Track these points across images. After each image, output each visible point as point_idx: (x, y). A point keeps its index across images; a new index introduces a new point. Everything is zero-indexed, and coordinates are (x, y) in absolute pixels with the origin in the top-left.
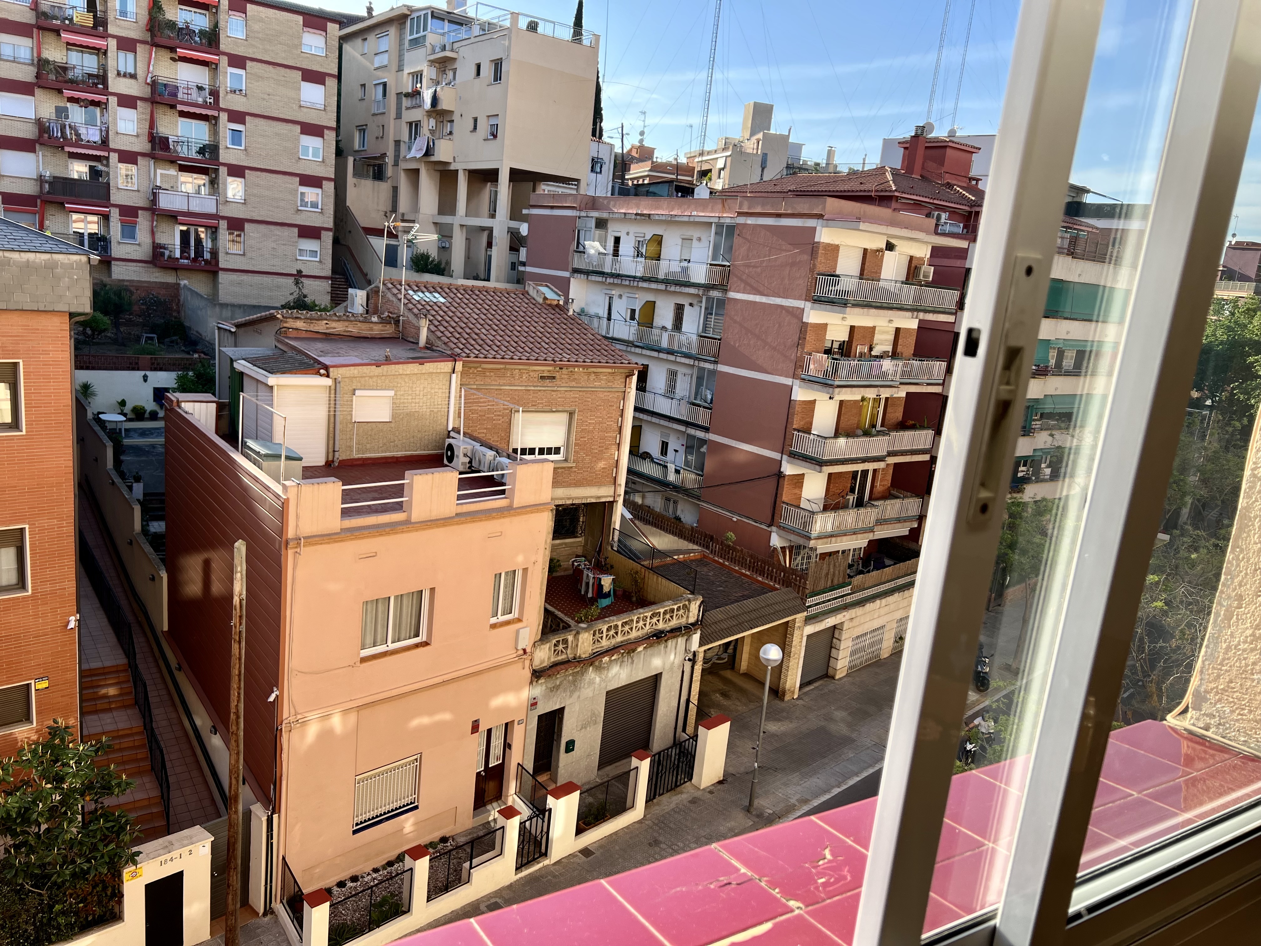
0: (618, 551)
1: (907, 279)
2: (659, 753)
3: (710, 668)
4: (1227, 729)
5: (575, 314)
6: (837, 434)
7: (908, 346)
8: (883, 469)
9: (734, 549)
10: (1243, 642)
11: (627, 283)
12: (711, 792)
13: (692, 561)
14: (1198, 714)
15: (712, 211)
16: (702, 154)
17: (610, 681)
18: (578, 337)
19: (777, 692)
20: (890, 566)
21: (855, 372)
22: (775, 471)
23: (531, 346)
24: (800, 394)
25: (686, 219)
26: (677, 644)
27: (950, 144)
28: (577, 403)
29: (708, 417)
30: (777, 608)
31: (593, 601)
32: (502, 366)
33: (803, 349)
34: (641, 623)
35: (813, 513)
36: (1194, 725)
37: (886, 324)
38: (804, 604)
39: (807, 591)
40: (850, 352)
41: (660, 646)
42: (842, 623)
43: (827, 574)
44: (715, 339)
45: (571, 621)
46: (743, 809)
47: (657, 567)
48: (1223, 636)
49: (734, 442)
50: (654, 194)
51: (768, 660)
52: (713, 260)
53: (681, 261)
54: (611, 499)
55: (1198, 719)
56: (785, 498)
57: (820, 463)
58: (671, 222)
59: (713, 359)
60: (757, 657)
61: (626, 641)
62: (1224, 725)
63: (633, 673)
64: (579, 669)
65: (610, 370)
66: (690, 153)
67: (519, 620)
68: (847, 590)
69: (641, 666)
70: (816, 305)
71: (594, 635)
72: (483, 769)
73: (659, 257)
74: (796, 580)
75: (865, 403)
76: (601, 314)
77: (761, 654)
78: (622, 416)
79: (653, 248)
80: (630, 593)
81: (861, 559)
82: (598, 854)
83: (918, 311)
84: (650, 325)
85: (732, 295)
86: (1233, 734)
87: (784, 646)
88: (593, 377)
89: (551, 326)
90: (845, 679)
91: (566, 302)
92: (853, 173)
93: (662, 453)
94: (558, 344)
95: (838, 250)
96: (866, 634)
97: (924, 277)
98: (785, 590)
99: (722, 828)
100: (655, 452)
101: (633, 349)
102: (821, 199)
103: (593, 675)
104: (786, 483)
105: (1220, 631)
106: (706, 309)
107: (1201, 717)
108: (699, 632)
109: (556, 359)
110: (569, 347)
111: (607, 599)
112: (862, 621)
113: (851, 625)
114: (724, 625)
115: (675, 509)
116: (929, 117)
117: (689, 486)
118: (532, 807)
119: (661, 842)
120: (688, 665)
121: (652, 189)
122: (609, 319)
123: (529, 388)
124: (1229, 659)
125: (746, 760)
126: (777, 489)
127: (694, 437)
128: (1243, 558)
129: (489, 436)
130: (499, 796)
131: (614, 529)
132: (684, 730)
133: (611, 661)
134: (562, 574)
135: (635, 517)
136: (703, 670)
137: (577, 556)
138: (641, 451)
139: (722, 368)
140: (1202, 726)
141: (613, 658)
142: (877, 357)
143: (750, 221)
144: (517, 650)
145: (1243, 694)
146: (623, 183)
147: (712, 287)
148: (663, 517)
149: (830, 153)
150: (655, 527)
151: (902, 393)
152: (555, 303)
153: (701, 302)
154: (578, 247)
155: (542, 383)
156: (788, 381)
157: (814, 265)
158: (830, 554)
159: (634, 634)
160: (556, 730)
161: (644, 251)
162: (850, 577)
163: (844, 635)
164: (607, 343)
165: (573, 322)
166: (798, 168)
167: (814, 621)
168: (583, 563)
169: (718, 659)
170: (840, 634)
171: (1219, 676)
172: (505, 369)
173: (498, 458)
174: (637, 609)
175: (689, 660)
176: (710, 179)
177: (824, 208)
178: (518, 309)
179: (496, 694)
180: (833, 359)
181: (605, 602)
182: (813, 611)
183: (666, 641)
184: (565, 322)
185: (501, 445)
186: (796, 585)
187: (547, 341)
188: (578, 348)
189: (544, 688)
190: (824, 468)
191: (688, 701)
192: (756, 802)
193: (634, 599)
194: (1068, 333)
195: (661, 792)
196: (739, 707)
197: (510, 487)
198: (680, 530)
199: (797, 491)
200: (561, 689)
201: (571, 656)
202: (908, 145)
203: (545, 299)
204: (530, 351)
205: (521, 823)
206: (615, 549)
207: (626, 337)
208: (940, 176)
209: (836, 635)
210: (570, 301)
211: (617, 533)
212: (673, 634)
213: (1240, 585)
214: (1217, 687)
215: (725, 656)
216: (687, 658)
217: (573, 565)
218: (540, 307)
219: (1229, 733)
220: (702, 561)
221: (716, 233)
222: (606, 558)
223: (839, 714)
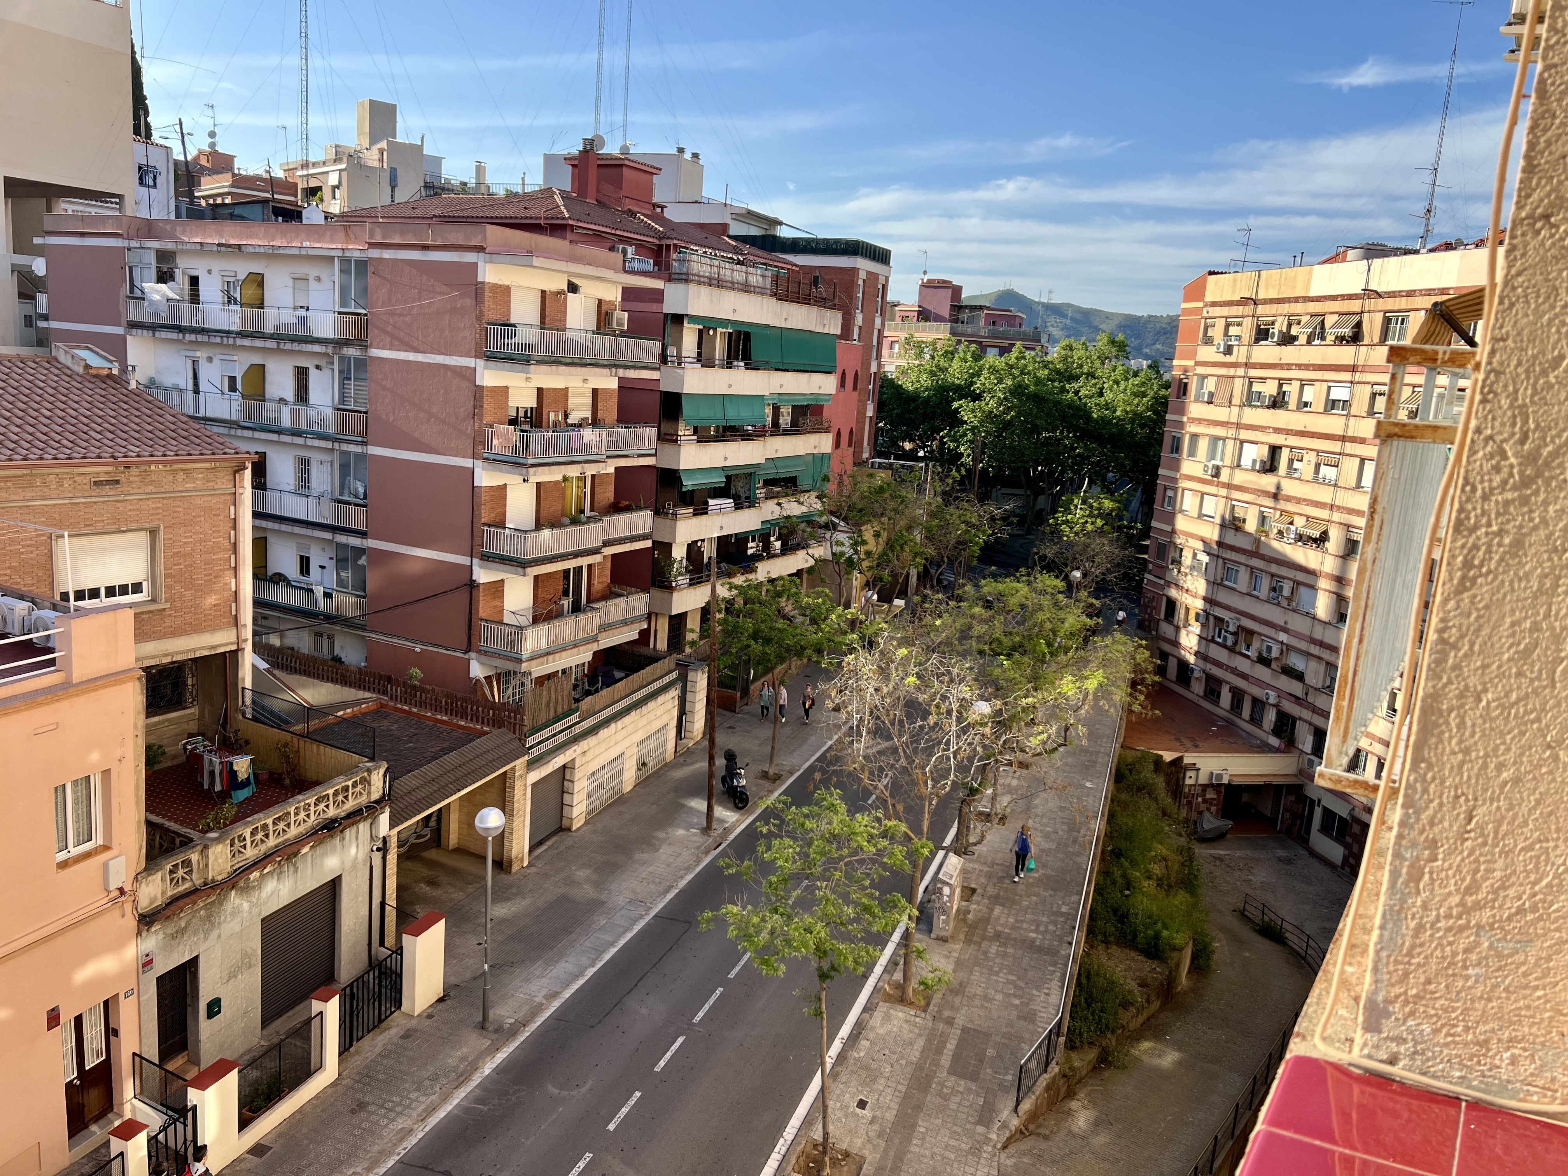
0: (255, 719)
1: (598, 327)
2: (351, 985)
3: (408, 851)
4: (1428, 1060)
5: (141, 387)
6: (539, 526)
7: (610, 410)
8: (600, 563)
9: (422, 690)
10: (1445, 917)
11: (218, 340)
12: (430, 1017)
13: (364, 714)
14: (1375, 1038)
15: (332, 241)
16: (305, 165)
17: (265, 903)
18: (149, 420)
19: (502, 865)
20: (621, 679)
21: (551, 445)
22: (466, 580)
23: (72, 437)
24: (485, 478)
25: (296, 252)
26: (358, 832)
27: (627, 162)
28: (160, 517)
29: (363, 517)
30: (490, 757)
31: (225, 795)
32: (25, 472)
33: (481, 420)
34: (302, 815)
35: (521, 628)
36: (1370, 1057)
37: (580, 384)
38: (524, 745)
39: (526, 729)
40: (541, 422)
41: (333, 841)
42: (573, 760)
43: (548, 703)
44: (360, 412)
45: (192, 831)
46: (475, 1027)
47: (315, 730)
48: (1409, 909)
49: (405, 547)
50: (242, 218)
51: (487, 829)
52: (341, 307)
53: (295, 308)
54: (234, 647)
55: (1377, 1047)
56: (482, 614)
57: (522, 564)
58: (273, 256)
59: (360, 439)
60: (471, 825)
61: (283, 843)
62: (1423, 1054)
63: (299, 884)
64: (214, 898)
65: (207, 465)
66: (288, 163)
67: (106, 848)
68: (575, 718)
69: (309, 872)
70: (491, 364)
71: (231, 846)
72: (75, 1075)
73: (262, 303)
74: (509, 717)
75: (568, 484)
76: (182, 385)
77: (477, 823)
78: (235, 528)
79: (251, 291)
80: (281, 774)
81: (586, 675)
82: (276, 1147)
83: (616, 366)
84: (261, 396)
85: (375, 352)
86: (1440, 1067)
87: (504, 804)
88: (181, 476)
89: (102, 406)
90: (585, 828)
91: (124, 369)
92: (511, 196)
93: (302, 573)
94: (119, 432)
95: (509, 292)
96: (603, 767)
97: (618, 324)
98: (496, 732)
99: (450, 1061)
100: (292, 571)
101: (239, 432)
102: (479, 227)
103: (237, 901)
104: (481, 594)
105: (1403, 901)
106: (340, 372)
107: (1382, 1042)
108: (387, 810)
109: (117, 454)
110: (137, 435)
111: (246, 790)
112: (597, 753)
113: (584, 760)
114: (421, 794)
115: (331, 647)
116: (597, 128)
117: (349, 613)
118: (164, 1109)
119: (368, 1104)
120: (377, 857)
121: (238, 211)
122: (196, 391)
123: (78, 501)
124: (1422, 945)
125: (471, 961)
126: (471, 604)
127: (346, 546)
128: (1434, 779)
129: (16, 578)
130: (108, 1105)
131: (243, 688)
132: (382, 943)
133: (262, 876)
134: (169, 764)
135: (272, 666)
136: (399, 857)
137: (191, 735)
138: (270, 573)
139: (374, 450)
140: (1385, 1057)
141: (266, 871)
142: (572, 425)
143: (387, 254)
144: (109, 892)
145: (1452, 1001)
146: (192, 203)
147: (347, 343)
148: (315, 660)
149: (480, 170)
150: (305, 675)
151: (610, 469)
152: (106, 372)
153: (332, 363)
154: (132, 291)
155: (97, 491)
156: (467, 463)
157: (481, 312)
158: (549, 677)
159: (294, 832)
160: (188, 991)
161: (238, 295)
162: (577, 701)
163: (578, 775)
164: (197, 426)
165: (138, 399)
166: (440, 188)
167: (538, 765)
168: (200, 745)
169: (418, 838)
170: (572, 774)
171: (1406, 974)
172: (31, 475)
173: (37, 612)
174: (293, 796)
175: (378, 849)
176: (322, 200)
177: (484, 238)
178: (42, 385)
179: (82, 961)
180: (522, 431)
181: (242, 795)
182: (536, 752)
183: (342, 832)
184: (126, 399)
185: (40, 590)
186: (509, 723)
187: (99, 429)
188: (151, 436)
189: (161, 936)
190: (529, 570)
191: (383, 904)
192: (491, 1015)
193: (287, 782)
194: (781, 386)
195: (360, 1034)
196: (455, 895)
197: (63, 653)
198: (343, 676)
199: (497, 603)
200: (189, 933)
201: (198, 882)
202: (576, 162)
203: (87, 367)
204: (70, 445)
205: (149, 1141)
206: (249, 716)
207: (227, 417)
208: (619, 201)
209: (567, 777)
210: (130, 368)
211: (248, 695)
212: (351, 821)
213: (1432, 824)
214: (1405, 993)
215: (427, 831)
216: (375, 848)
217: (185, 749)
218: (79, 379)
219: (1433, 1066)
220: (380, 712)
221: (341, 271)
222: (236, 732)
223: (582, 874)
